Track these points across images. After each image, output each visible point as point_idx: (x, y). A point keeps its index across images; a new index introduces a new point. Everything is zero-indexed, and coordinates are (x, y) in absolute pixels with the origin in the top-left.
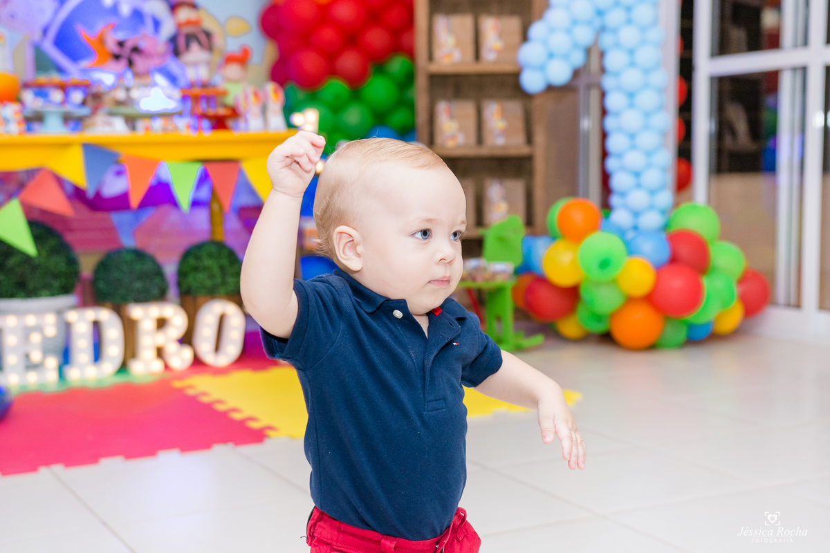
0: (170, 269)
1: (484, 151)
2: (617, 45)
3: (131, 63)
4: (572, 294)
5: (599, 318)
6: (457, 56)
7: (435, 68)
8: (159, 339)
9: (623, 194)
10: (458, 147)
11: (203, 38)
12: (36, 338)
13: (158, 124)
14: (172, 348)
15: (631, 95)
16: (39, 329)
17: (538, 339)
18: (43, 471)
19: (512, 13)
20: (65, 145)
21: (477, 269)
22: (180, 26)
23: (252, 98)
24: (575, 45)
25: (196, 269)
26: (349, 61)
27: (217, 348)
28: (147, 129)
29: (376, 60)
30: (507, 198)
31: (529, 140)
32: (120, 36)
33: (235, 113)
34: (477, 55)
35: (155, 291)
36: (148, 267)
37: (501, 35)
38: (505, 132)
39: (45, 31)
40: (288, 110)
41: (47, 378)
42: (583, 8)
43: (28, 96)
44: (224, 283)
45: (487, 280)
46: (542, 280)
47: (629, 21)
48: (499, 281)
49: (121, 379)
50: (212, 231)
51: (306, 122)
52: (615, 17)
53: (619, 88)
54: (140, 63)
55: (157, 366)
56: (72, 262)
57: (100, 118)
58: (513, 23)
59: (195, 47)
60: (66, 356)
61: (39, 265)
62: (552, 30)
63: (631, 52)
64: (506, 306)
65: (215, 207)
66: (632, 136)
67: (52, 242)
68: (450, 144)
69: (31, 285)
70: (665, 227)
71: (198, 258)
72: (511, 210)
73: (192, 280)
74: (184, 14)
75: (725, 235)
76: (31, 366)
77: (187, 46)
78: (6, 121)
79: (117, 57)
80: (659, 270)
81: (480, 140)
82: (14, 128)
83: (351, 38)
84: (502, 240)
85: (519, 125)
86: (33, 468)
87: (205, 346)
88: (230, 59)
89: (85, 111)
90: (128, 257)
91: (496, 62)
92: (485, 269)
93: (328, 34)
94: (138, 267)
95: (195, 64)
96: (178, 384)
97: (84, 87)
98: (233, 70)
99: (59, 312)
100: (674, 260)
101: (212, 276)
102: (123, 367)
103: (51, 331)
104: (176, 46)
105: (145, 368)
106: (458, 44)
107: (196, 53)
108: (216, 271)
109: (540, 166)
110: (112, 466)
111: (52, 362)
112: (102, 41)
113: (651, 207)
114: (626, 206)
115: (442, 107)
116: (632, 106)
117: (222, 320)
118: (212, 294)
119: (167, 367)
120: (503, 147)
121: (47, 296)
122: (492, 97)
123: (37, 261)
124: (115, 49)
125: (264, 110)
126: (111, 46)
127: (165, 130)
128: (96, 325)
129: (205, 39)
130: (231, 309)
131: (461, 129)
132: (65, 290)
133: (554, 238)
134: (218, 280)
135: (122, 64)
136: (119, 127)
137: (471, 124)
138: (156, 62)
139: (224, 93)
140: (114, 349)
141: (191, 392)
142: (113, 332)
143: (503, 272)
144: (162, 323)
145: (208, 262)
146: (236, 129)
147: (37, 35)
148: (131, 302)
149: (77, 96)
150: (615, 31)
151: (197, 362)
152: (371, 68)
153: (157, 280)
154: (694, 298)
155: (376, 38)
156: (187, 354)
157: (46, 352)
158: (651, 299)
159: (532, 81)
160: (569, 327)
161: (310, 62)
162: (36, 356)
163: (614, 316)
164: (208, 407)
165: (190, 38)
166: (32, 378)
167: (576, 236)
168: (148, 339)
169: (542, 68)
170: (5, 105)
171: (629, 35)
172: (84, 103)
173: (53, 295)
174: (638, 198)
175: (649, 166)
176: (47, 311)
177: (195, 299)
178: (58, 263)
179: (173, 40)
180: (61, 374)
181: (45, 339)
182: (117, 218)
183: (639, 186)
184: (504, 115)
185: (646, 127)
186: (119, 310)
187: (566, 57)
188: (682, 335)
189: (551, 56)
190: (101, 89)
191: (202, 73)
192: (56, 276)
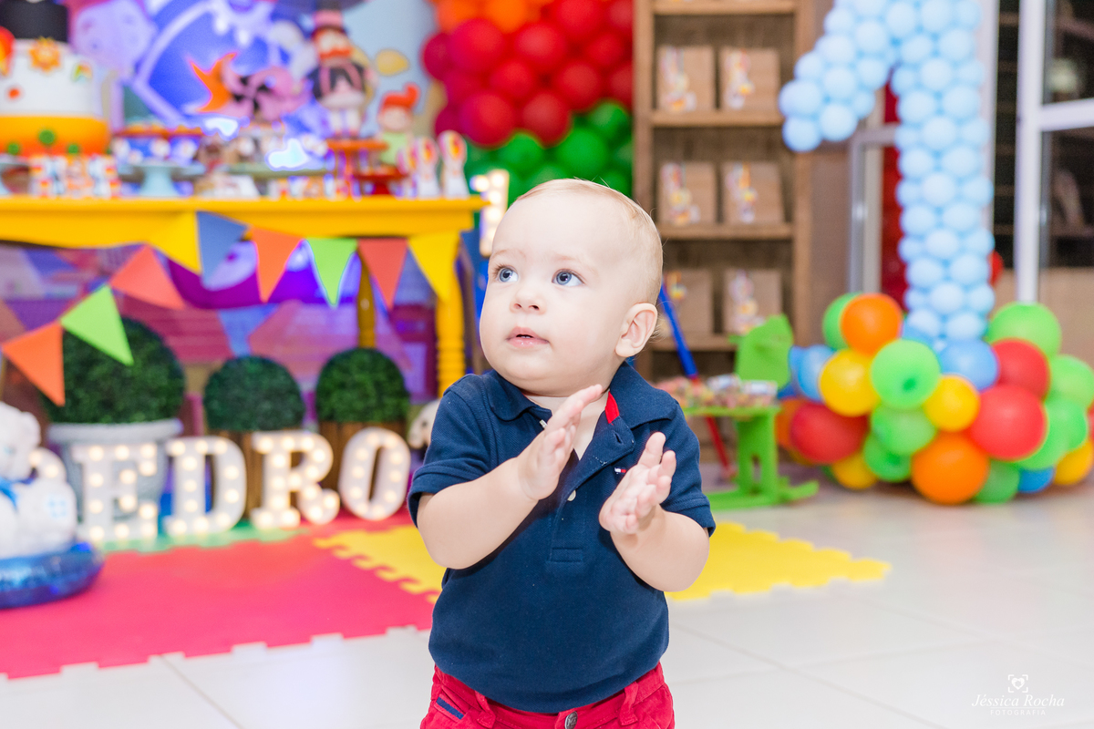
0: (307, 384)
1: (726, 232)
2: (919, 86)
3: (257, 106)
4: (860, 425)
5: (895, 459)
6: (690, 102)
7: (660, 118)
8: (295, 481)
9: (925, 290)
10: (691, 225)
11: (353, 73)
12: (128, 477)
13: (298, 186)
14: (311, 493)
15: (937, 154)
16: (133, 464)
17: (811, 488)
18: (155, 662)
19: (766, 44)
20: (174, 213)
21: (728, 389)
22: (322, 56)
23: (422, 154)
24: (861, 86)
25: (342, 386)
26: (543, 109)
27: (371, 494)
28: (284, 193)
29: (578, 109)
30: (756, 296)
31: (788, 217)
32: (243, 70)
33: (398, 175)
34: (718, 103)
35: (289, 415)
36: (280, 381)
37: (750, 75)
38: (755, 206)
39: (137, 66)
40: (469, 172)
41: (141, 533)
42: (872, 35)
43: (122, 148)
44: (381, 405)
45: (743, 405)
46: (819, 407)
47: (936, 54)
48: (758, 407)
49: (242, 536)
50: (359, 337)
51: (492, 188)
52: (916, 48)
53: (921, 145)
54: (270, 107)
55: (291, 518)
56: (176, 375)
57: (218, 177)
58: (767, 60)
59: (342, 85)
60: (166, 503)
61: (132, 378)
62: (828, 65)
63: (938, 95)
64: (767, 442)
65: (365, 304)
66: (939, 211)
67: (151, 347)
68: (680, 221)
69: (120, 406)
70: (983, 337)
71: (346, 371)
72: (763, 311)
73: (336, 401)
74: (329, 42)
75: (1070, 346)
76: (122, 517)
77: (333, 85)
78: (95, 180)
79: (238, 98)
80: (984, 393)
81: (720, 216)
82: (105, 189)
83: (545, 77)
84: (762, 350)
85: (774, 196)
86: (141, 658)
87: (355, 492)
88: (390, 102)
89: (198, 169)
90: (253, 368)
91: (744, 111)
92: (738, 390)
93: (514, 72)
94: (266, 382)
95: (342, 110)
96: (322, 543)
97: (196, 137)
98: (396, 116)
99: (160, 443)
100: (1002, 381)
101: (365, 396)
102: (245, 520)
103: (149, 467)
104: (317, 84)
105: (275, 521)
106: (692, 87)
107: (343, 95)
108: (370, 388)
109: (803, 253)
110: (250, 656)
111: (149, 511)
112: (219, 77)
113: (965, 308)
114: (929, 307)
115: (669, 171)
116: (938, 169)
117: (379, 455)
118: (365, 420)
119: (303, 520)
120: (753, 226)
121: (141, 421)
122: (738, 158)
123: (129, 373)
124: (237, 88)
125: (439, 170)
126: (232, 83)
127: (307, 194)
128: (210, 460)
129: (356, 75)
130: (391, 440)
131: (694, 201)
132: (165, 413)
133: (833, 349)
134: (373, 401)
135: (246, 108)
136: (245, 189)
137: (708, 195)
138: (288, 106)
139: (383, 147)
140: (232, 494)
141: (342, 554)
142: (232, 470)
143: (763, 395)
144: (297, 459)
145: (358, 377)
146: (399, 194)
147: (127, 71)
148: (255, 430)
149: (187, 149)
150: (916, 67)
151: (345, 513)
152: (571, 119)
153: (292, 400)
154: (1032, 432)
155: (579, 78)
156: (331, 502)
157: (141, 497)
158: (970, 435)
159: (800, 135)
160: (851, 473)
161: (491, 109)
162: (128, 502)
163: (918, 457)
164: (371, 575)
165: (336, 74)
166: (123, 533)
167: (867, 346)
168: (279, 481)
169: (814, 117)
170: (94, 159)
171: (935, 72)
172: (195, 159)
173: (149, 419)
174: (947, 295)
175: (962, 251)
176: (144, 441)
177: (340, 427)
178: (158, 376)
179: (313, 76)
180: (161, 529)
181: (141, 477)
182: (226, 318)
183: (948, 279)
184: (753, 182)
185: (959, 198)
186: (239, 440)
187: (847, 102)
188: (1011, 484)
189: (827, 100)
190: (219, 140)
191: (352, 121)
192: (155, 393)
